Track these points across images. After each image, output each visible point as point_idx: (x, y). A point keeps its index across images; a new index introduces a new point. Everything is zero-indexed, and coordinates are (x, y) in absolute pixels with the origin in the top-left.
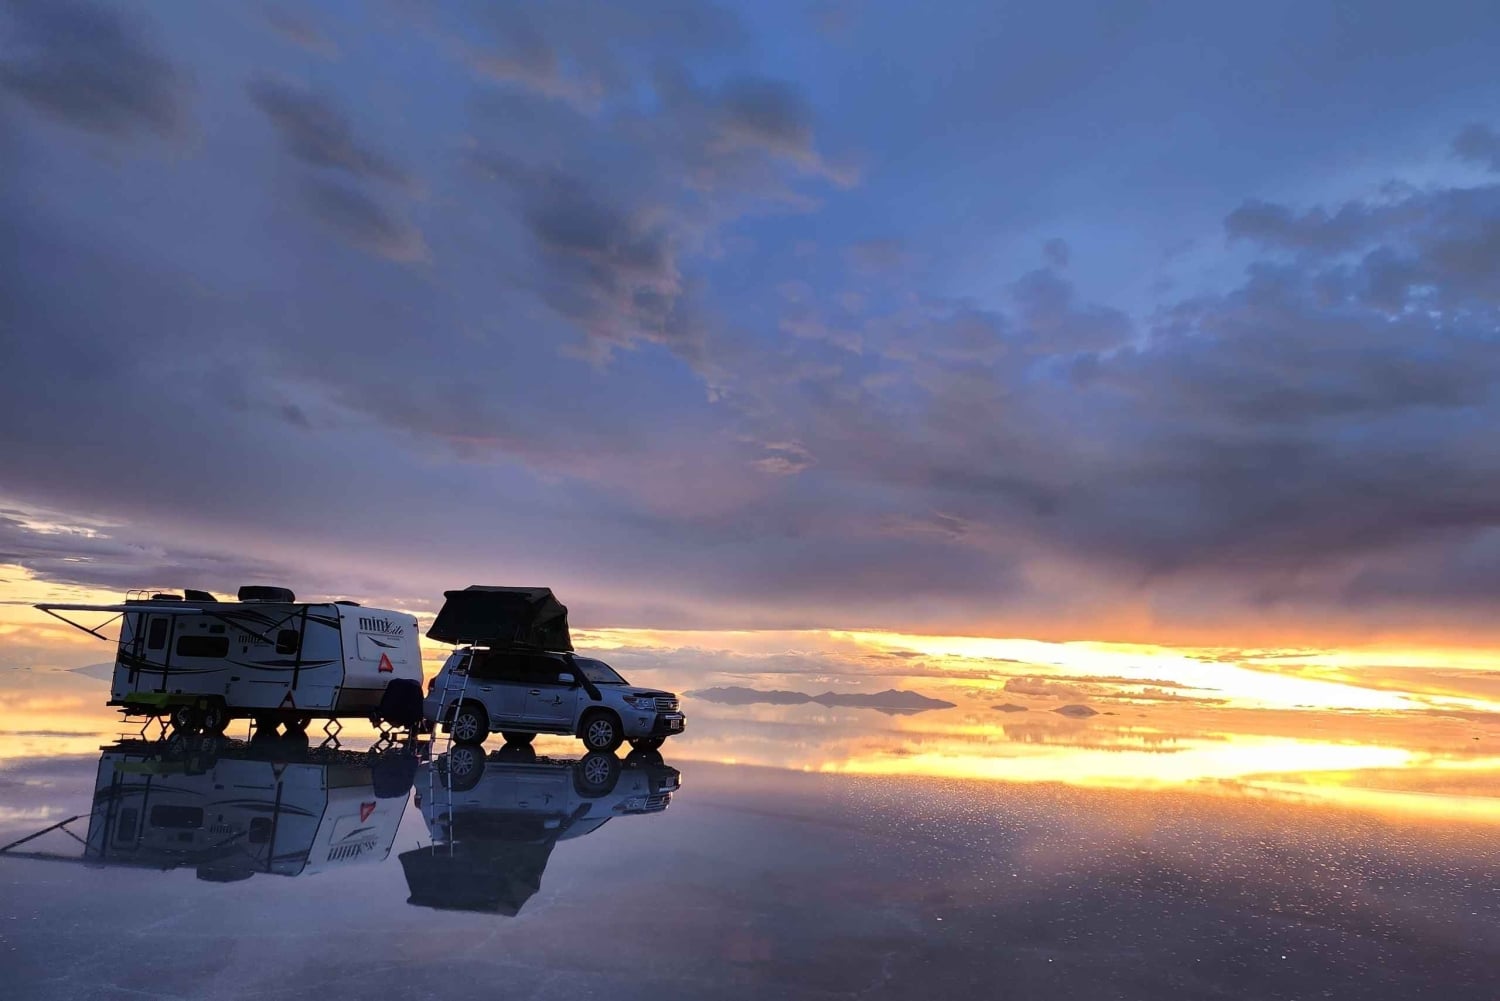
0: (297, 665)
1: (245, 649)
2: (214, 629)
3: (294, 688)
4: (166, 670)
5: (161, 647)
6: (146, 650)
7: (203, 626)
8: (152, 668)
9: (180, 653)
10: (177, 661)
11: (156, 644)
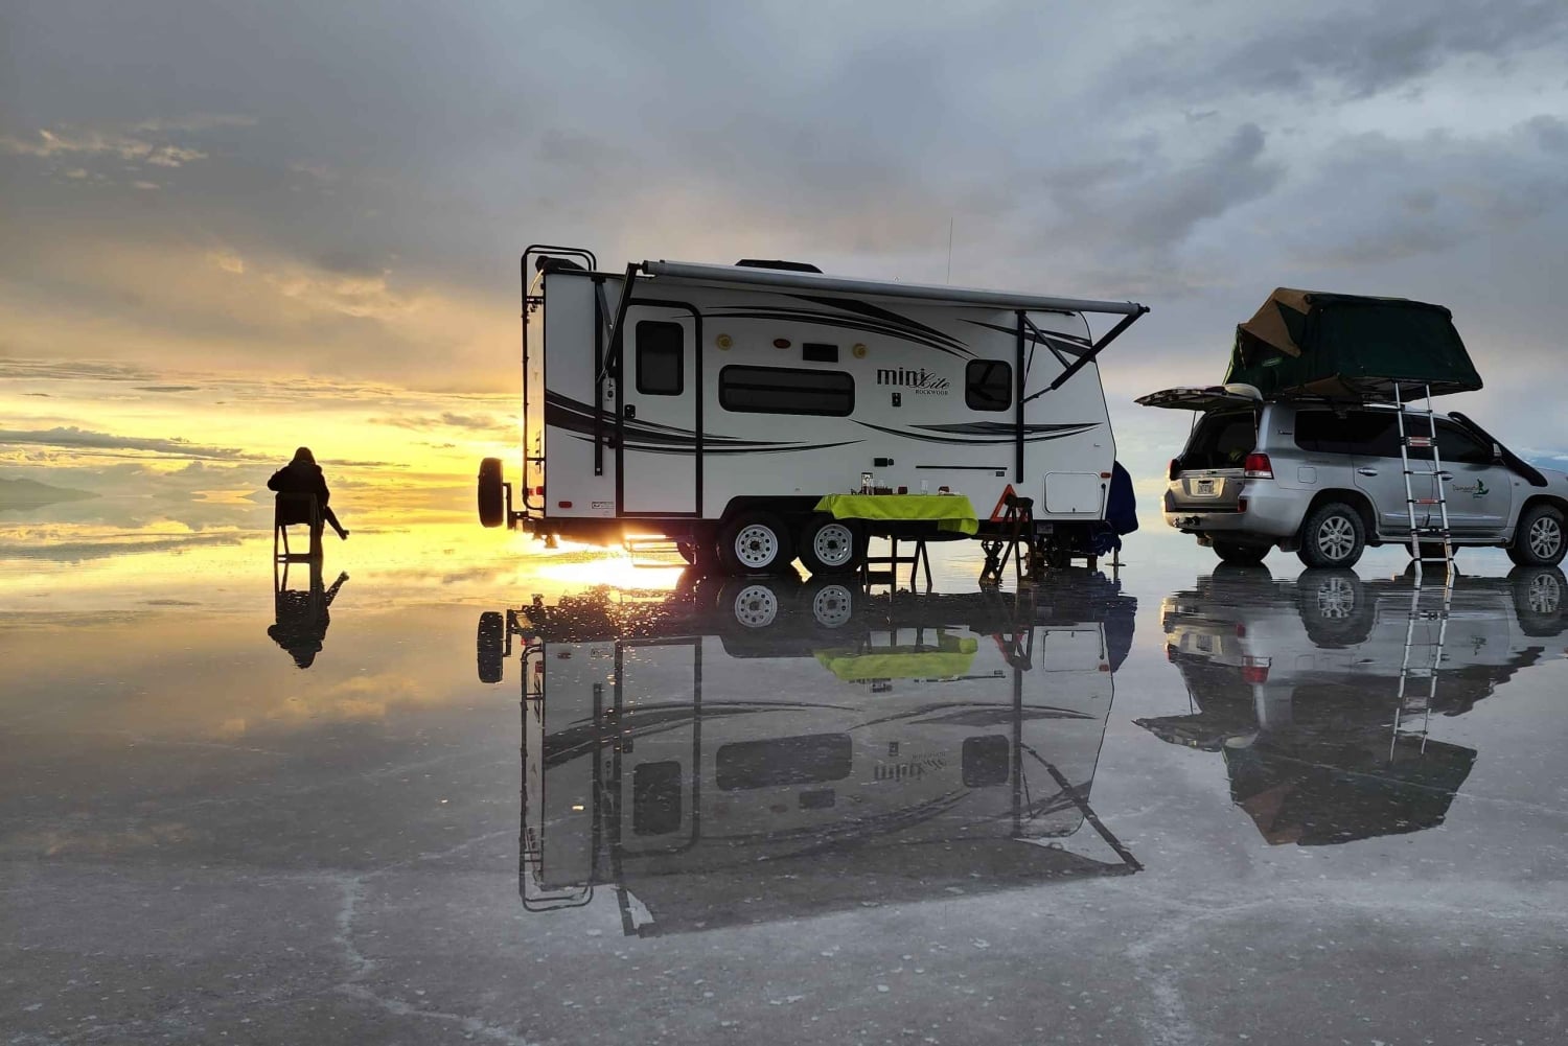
0: (1019, 432)
1: (896, 400)
2: (812, 351)
3: (1020, 479)
4: (699, 444)
5: (678, 390)
6: (631, 395)
7: (782, 344)
8: (660, 439)
9: (728, 403)
10: (721, 422)
11: (662, 380)
